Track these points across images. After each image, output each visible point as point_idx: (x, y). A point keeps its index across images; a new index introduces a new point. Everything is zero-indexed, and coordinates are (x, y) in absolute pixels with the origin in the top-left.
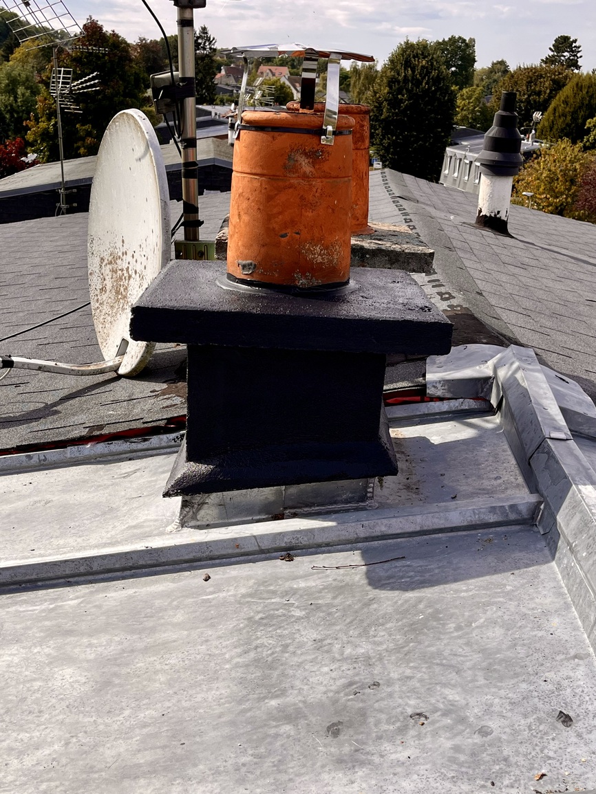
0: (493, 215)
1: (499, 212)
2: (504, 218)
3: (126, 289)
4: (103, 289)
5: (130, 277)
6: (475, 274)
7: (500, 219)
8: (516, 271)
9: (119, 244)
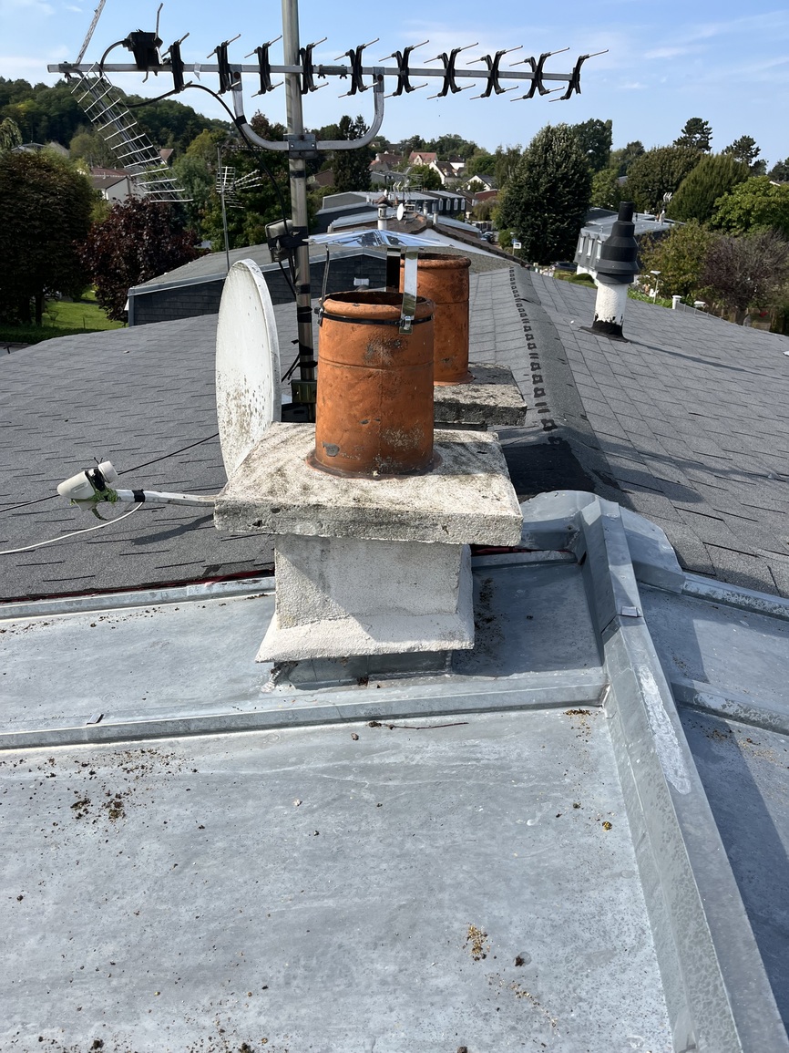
0: (609, 321)
1: (614, 318)
2: (619, 323)
3: (248, 424)
4: (229, 422)
5: (251, 414)
6: (583, 391)
7: (615, 324)
8: (625, 382)
9: (242, 382)
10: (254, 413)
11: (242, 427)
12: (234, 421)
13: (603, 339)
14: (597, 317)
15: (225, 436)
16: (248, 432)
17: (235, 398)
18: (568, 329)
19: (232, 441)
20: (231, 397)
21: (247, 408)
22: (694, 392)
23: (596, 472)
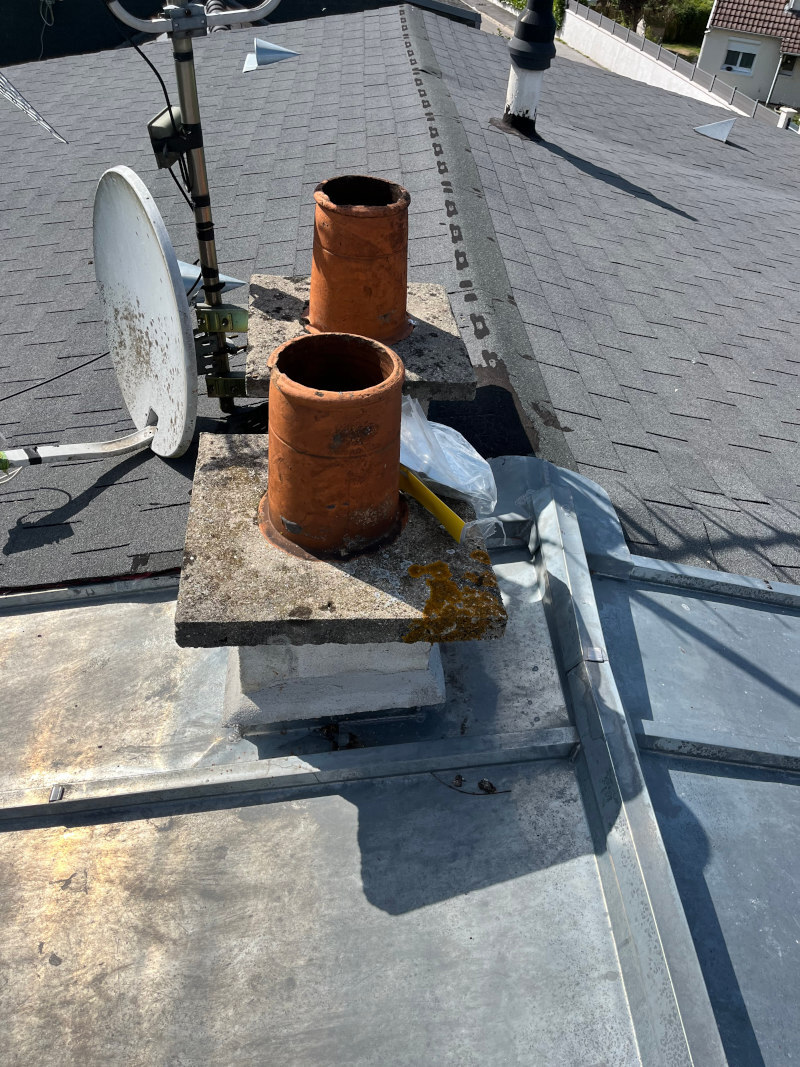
0: (521, 115)
1: (527, 111)
2: (532, 118)
3: (148, 354)
4: (122, 344)
5: (150, 344)
6: (505, 246)
7: (528, 119)
8: (543, 215)
9: (134, 303)
10: (154, 344)
11: (139, 353)
12: (128, 343)
13: (514, 138)
14: (508, 109)
15: (118, 359)
16: (148, 363)
17: (126, 318)
18: (477, 130)
19: (128, 366)
20: (120, 315)
21: (144, 335)
22: (613, 221)
23: (535, 406)
